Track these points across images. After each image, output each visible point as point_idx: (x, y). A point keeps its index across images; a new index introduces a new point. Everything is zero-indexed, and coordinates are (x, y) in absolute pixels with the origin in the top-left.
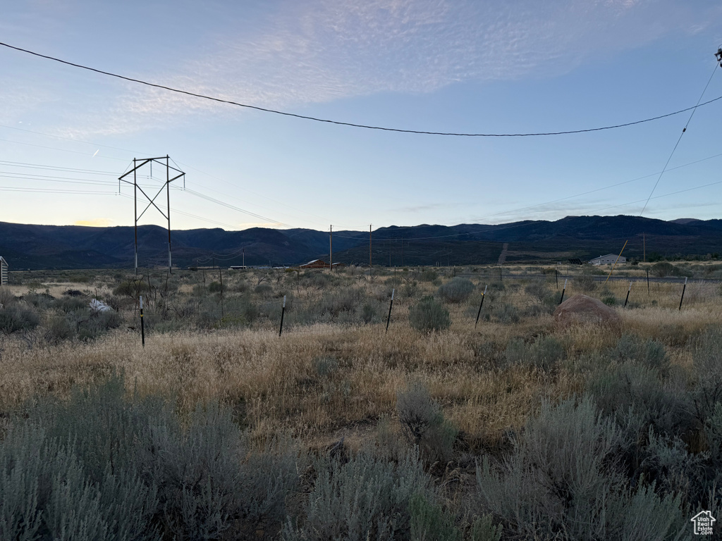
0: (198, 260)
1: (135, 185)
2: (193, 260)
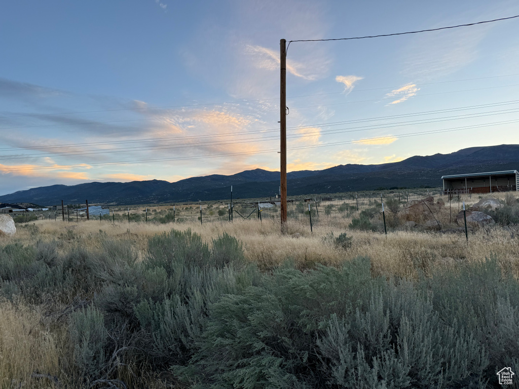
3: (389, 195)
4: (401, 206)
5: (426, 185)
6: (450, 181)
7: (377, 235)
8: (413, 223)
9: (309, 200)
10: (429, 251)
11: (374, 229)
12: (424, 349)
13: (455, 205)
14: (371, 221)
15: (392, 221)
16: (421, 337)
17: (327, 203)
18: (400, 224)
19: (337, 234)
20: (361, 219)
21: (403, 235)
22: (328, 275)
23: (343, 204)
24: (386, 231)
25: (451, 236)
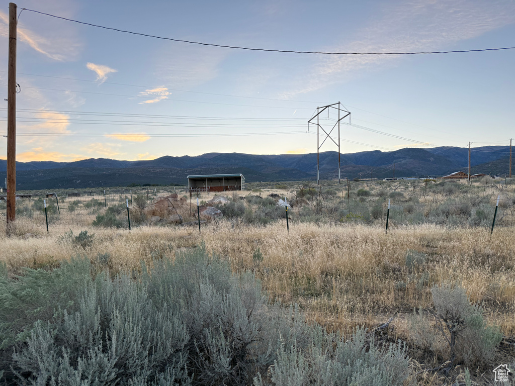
0: (360, 174)
1: (318, 125)
2: (358, 174)
3: (142, 191)
4: (149, 202)
5: (176, 183)
6: (194, 180)
7: (121, 231)
8: (159, 218)
9: (52, 195)
10: (167, 243)
11: (119, 225)
12: (133, 338)
13: (195, 202)
14: (118, 217)
15: (139, 216)
16: (131, 327)
17: (74, 199)
18: (146, 219)
19: (77, 232)
20: (106, 216)
21: (146, 230)
22: (36, 279)
23: (91, 200)
24: (130, 227)
25: (187, 229)
